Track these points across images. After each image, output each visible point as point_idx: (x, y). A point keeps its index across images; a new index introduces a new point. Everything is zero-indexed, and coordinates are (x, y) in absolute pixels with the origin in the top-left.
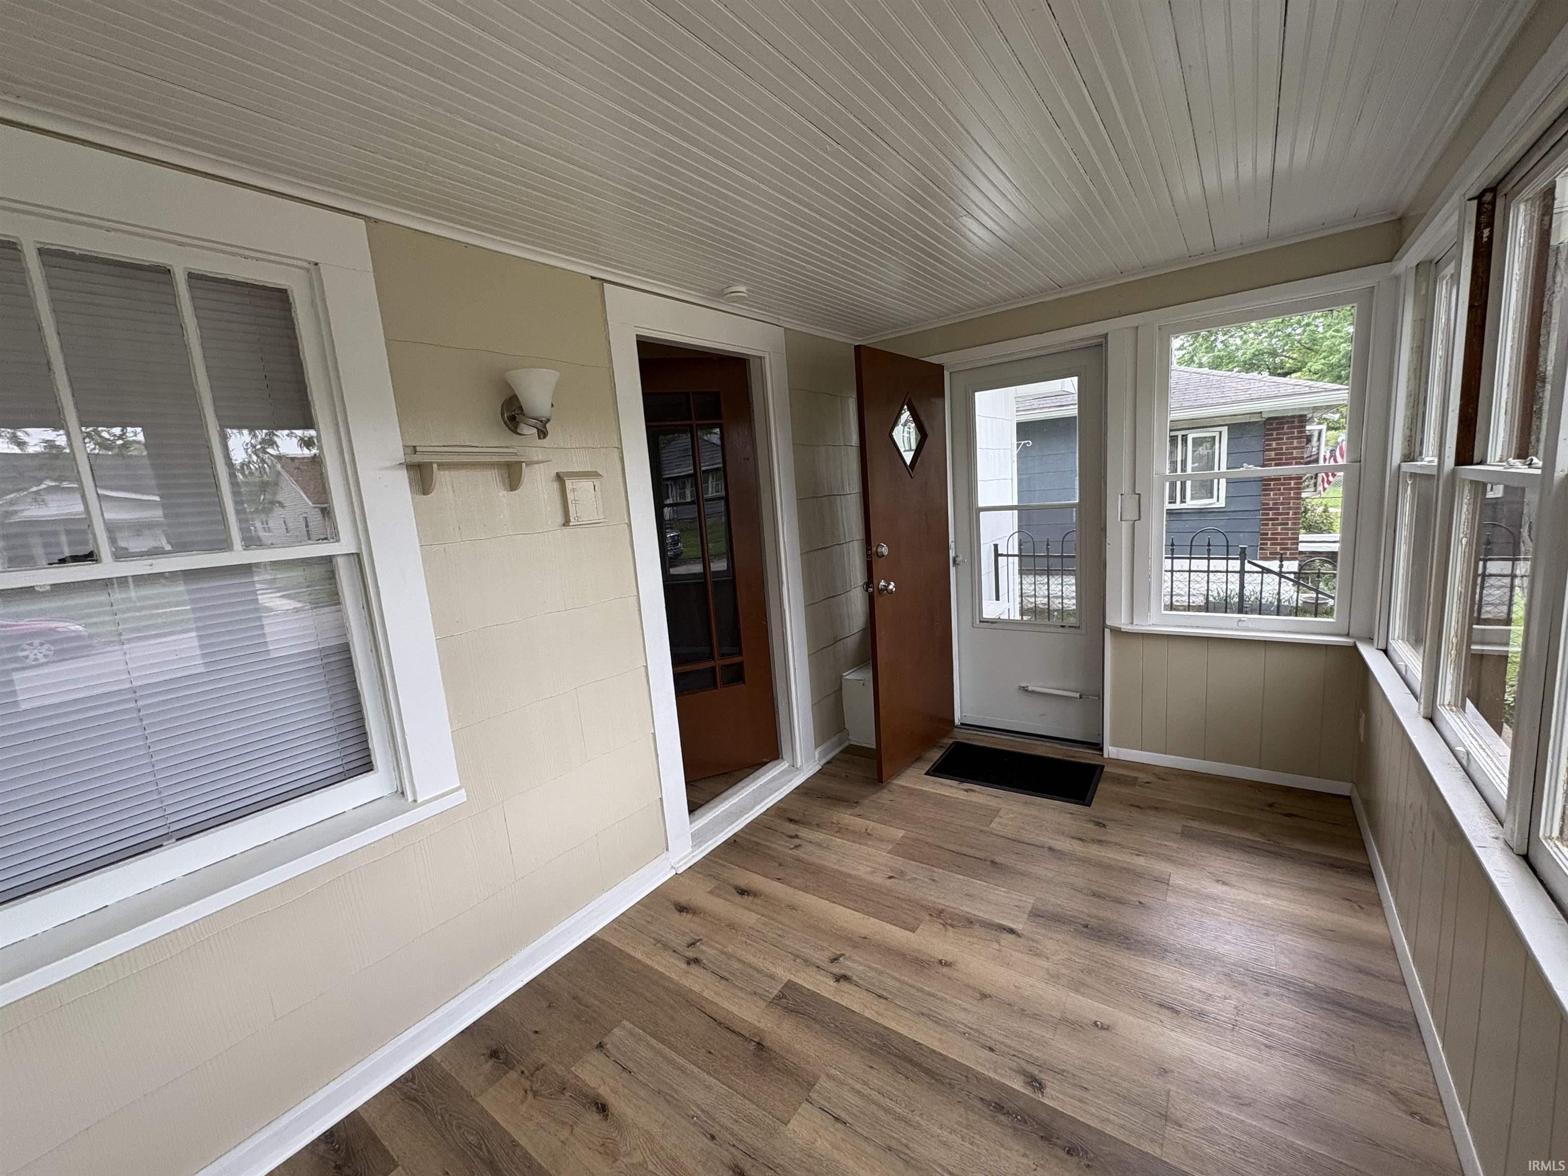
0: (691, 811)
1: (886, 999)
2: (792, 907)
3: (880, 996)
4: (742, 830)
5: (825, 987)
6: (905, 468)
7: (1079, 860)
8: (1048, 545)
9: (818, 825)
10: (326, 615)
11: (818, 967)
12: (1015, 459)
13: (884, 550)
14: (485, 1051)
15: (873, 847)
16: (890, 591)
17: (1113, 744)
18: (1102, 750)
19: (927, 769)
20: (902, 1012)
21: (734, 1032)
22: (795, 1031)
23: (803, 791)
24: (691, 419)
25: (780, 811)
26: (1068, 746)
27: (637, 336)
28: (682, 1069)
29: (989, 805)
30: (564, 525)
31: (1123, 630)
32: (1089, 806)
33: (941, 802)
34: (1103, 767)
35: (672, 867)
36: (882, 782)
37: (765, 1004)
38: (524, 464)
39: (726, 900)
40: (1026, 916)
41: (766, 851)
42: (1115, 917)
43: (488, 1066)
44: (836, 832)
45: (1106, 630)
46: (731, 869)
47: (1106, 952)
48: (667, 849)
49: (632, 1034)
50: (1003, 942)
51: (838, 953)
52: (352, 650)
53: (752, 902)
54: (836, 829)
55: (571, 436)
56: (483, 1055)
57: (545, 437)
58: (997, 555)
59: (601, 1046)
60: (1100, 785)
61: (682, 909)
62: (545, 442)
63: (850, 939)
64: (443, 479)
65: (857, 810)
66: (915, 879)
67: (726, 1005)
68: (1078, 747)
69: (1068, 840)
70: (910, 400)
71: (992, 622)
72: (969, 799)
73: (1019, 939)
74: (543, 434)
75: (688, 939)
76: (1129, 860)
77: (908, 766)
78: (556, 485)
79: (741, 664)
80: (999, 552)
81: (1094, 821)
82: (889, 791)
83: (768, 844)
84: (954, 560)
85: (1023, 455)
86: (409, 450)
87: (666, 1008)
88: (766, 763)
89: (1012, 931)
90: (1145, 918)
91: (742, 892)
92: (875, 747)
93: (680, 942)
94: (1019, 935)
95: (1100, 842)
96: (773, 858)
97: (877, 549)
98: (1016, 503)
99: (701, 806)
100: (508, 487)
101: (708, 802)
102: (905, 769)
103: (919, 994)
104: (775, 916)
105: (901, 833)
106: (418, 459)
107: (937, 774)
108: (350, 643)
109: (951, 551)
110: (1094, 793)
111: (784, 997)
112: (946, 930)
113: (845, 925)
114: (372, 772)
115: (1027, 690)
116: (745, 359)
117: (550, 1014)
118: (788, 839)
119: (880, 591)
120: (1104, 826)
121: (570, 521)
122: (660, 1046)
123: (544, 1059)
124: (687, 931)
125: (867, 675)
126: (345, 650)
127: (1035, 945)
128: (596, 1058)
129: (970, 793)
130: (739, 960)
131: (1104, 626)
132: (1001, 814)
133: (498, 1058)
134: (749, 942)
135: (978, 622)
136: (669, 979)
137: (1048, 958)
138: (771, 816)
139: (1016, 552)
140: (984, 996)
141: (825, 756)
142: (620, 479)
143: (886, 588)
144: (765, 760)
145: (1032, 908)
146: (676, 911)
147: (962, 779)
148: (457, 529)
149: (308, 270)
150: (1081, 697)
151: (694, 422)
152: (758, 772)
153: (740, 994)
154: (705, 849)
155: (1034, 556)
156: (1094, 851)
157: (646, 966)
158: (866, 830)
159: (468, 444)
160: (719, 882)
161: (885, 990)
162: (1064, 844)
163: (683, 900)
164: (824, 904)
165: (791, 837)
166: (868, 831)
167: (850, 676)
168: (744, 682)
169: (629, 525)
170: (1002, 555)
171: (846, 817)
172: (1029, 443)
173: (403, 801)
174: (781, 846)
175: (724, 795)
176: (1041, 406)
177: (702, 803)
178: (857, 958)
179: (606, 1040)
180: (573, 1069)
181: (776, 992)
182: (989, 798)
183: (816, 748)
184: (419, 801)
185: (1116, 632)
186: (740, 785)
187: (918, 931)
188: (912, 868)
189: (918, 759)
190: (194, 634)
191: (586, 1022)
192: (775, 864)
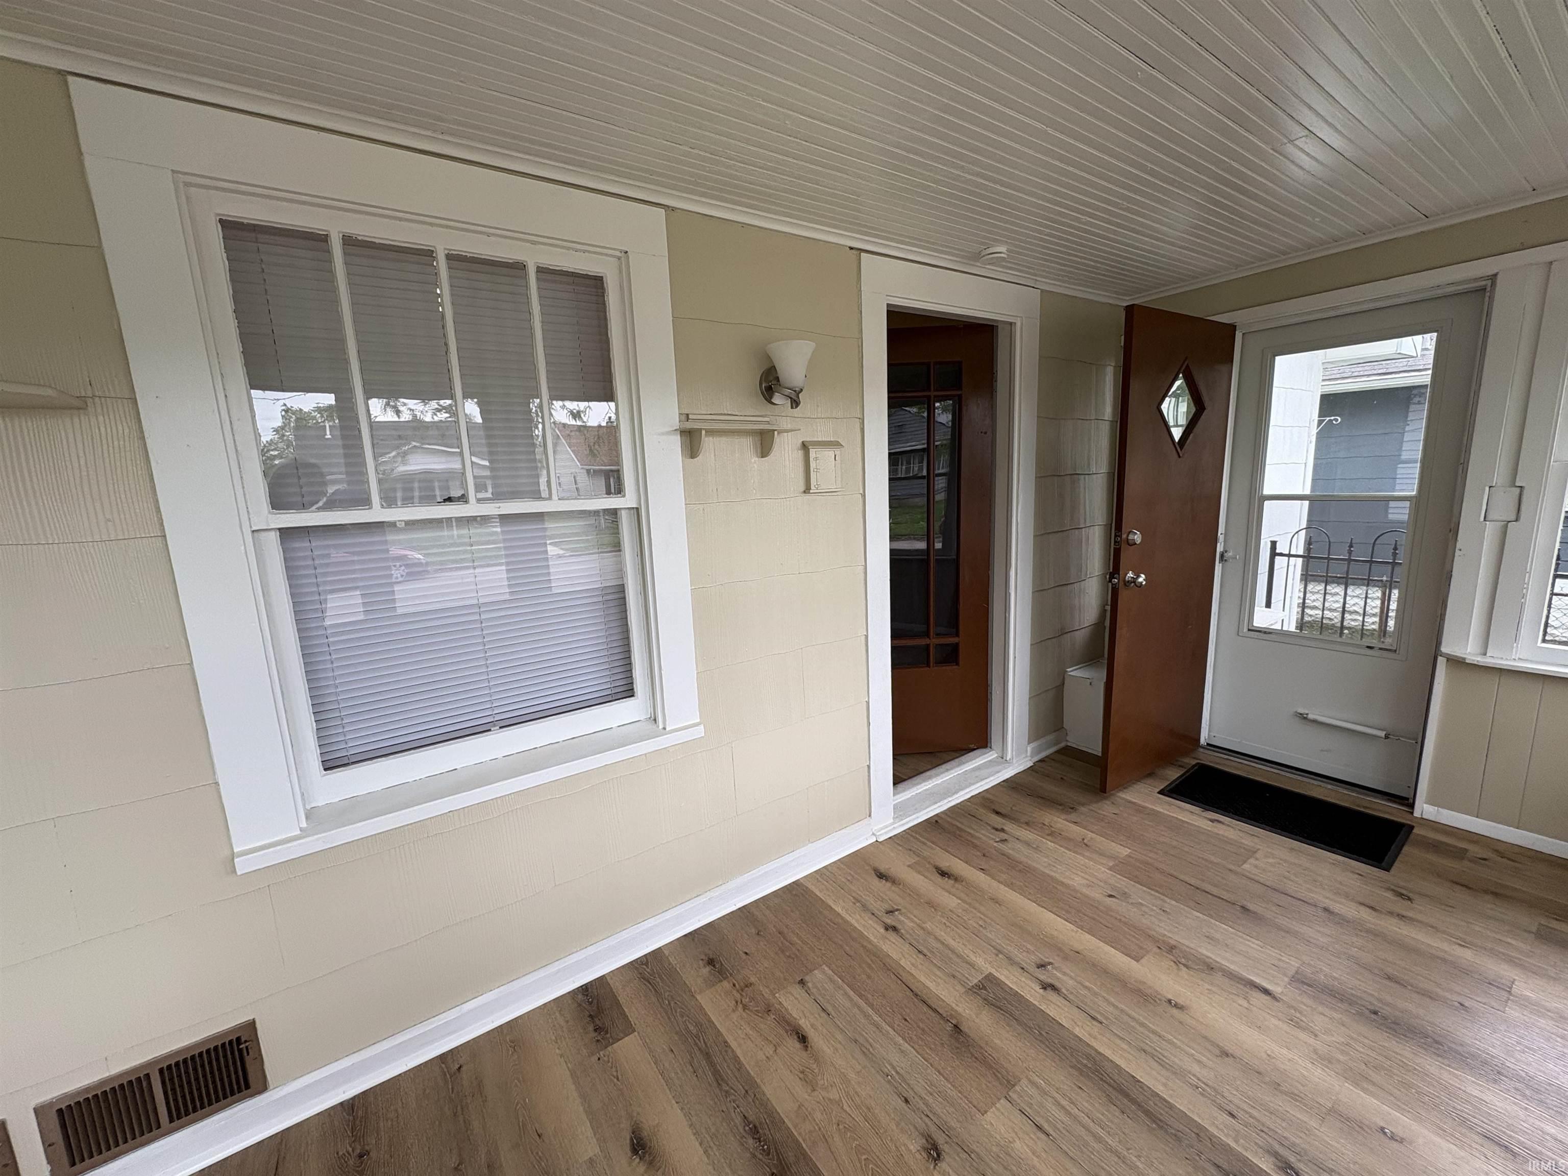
0: (895, 783)
1: (1101, 1023)
2: (995, 901)
3: (1093, 1018)
4: (944, 812)
5: (1031, 992)
6: (1172, 446)
7: (1368, 931)
8: (1351, 546)
9: (1027, 823)
10: (609, 559)
11: (1023, 969)
12: (1314, 439)
13: (1137, 537)
14: (703, 957)
15: (1090, 859)
16: (1139, 585)
17: (1431, 801)
18: (1412, 806)
19: (1162, 787)
20: (1118, 1041)
21: (930, 1007)
22: (995, 1026)
23: (1011, 785)
24: (930, 391)
25: (985, 800)
26: (1358, 793)
27: (888, 305)
28: (877, 1027)
29: (1242, 843)
30: (805, 492)
31: (1467, 661)
32: (1388, 871)
33: (1177, 827)
34: (1412, 827)
35: (873, 834)
36: (1105, 792)
37: (963, 990)
38: (776, 433)
39: (926, 877)
40: (1286, 979)
41: (969, 838)
42: (1421, 1012)
43: (706, 970)
44: (1048, 835)
45: (1440, 658)
46: (932, 848)
47: (1405, 1051)
48: (870, 816)
49: (831, 980)
50: (1254, 1001)
51: (1047, 960)
52: (626, 592)
53: (953, 886)
54: (1047, 832)
55: (818, 406)
56: (702, 960)
57: (796, 407)
58: (1274, 554)
59: (802, 982)
60: (1406, 849)
61: (881, 876)
62: (797, 412)
63: (1060, 949)
64: (708, 443)
65: (1073, 816)
66: (1141, 904)
67: (923, 979)
68: (1375, 797)
69: (1353, 905)
70: (1188, 366)
71: (1265, 633)
72: (1216, 831)
73: (1276, 1004)
74: (795, 403)
75: (887, 907)
76: (1447, 949)
77: (1139, 780)
78: (800, 454)
79: (957, 645)
80: (1278, 551)
81: (1393, 890)
82: (1113, 803)
83: (972, 832)
84: (1222, 556)
85: (1325, 436)
86: (683, 418)
87: (864, 966)
88: (974, 750)
89: (1266, 992)
90: (1469, 1025)
91: (943, 874)
92: (1100, 754)
93: (879, 907)
94: (1275, 998)
95: (1401, 917)
96: (975, 846)
97: (1128, 536)
98: (1307, 491)
99: (904, 780)
100: (759, 454)
101: (910, 778)
102: (1134, 783)
103: (1141, 1029)
104: (977, 905)
105: (1125, 852)
106: (689, 425)
107: (1174, 796)
108: (626, 585)
109: (1218, 545)
110: (1396, 856)
111: (984, 988)
112: (1179, 969)
113: (1055, 933)
114: (632, 698)
115: (1305, 718)
116: (993, 326)
117: (759, 941)
118: (993, 831)
119: (1127, 584)
120: (1409, 899)
121: (810, 489)
122: (856, 998)
123: (753, 979)
124: (886, 898)
125: (1098, 676)
126: (621, 589)
127: (1298, 1015)
128: (797, 990)
129: (1215, 824)
130: (936, 938)
131: (1437, 653)
132: (1258, 855)
133: (714, 966)
134: (948, 924)
135: (1245, 630)
136: (867, 940)
137: (1316, 1036)
138: (975, 804)
139: (1301, 552)
140: (1225, 1054)
141: (1040, 752)
142: (859, 450)
143: (1134, 581)
144: (972, 746)
145: (1297, 972)
146: (876, 877)
147: (1207, 807)
148: (715, 491)
149: (619, 258)
150: (1387, 737)
151: (933, 394)
152: (963, 757)
153: (938, 973)
154: (907, 823)
155: (1328, 559)
156: (1392, 926)
157: (846, 922)
158: (1083, 839)
159: (729, 413)
160: (918, 859)
161: (1099, 1013)
162: (1349, 910)
163: (883, 868)
164: (1033, 907)
165: (997, 830)
166: (1085, 841)
167: (1074, 672)
168: (957, 664)
169: (864, 496)
170: (1281, 555)
171: (1059, 821)
172: (1337, 420)
173: (654, 727)
174: (985, 836)
175: (928, 773)
176: (1356, 374)
177: (906, 778)
178: (1068, 971)
179: (807, 978)
180: (777, 995)
181: (975, 981)
182: (1241, 834)
183: (1029, 743)
184: (667, 729)
185: (1456, 663)
186: (944, 767)
187: (1143, 961)
188: (1138, 892)
189: (1151, 775)
190: (504, 568)
191: (789, 957)
192: (978, 853)
